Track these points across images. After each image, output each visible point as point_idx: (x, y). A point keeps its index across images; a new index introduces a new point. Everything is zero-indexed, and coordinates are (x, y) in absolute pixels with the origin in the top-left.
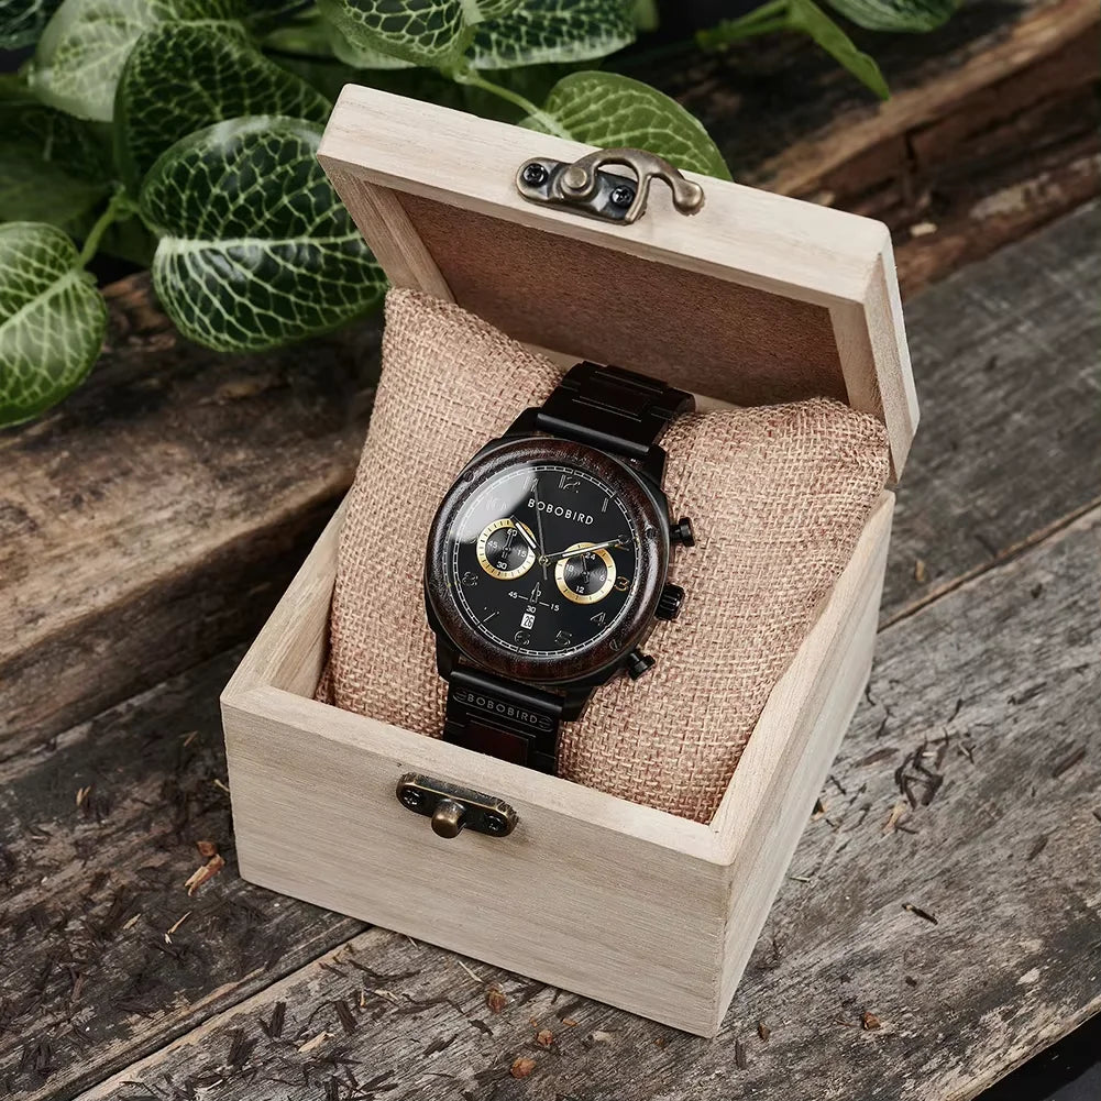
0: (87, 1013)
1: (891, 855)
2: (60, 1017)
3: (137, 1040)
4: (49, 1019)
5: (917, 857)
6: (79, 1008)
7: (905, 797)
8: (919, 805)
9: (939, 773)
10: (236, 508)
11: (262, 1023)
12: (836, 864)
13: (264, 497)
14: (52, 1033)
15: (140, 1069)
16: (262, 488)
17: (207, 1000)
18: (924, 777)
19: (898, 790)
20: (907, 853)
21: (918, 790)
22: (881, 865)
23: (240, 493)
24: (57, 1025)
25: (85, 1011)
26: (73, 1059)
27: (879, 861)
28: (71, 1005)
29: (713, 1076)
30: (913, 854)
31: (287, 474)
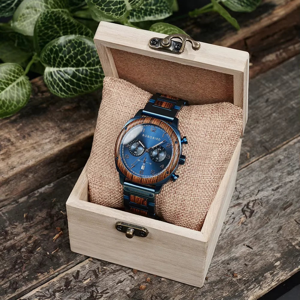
0: (27, 273)
1: (240, 231)
2: (20, 274)
3: (40, 280)
4: (17, 275)
5: (247, 232)
6: (25, 272)
7: (244, 216)
8: (248, 218)
9: (253, 209)
10: (66, 139)
11: (73, 276)
12: (226, 234)
13: (73, 136)
14: (17, 278)
15: (41, 288)
16: (73, 134)
17: (59, 270)
18: (249, 210)
19: (242, 214)
20: (245, 230)
21: (248, 214)
22: (238, 233)
23: (67, 135)
24: (19, 276)
25: (27, 272)
26: (23, 285)
27: (237, 233)
28: (22, 271)
29: (193, 290)
30: (246, 231)
31: (80, 130)
